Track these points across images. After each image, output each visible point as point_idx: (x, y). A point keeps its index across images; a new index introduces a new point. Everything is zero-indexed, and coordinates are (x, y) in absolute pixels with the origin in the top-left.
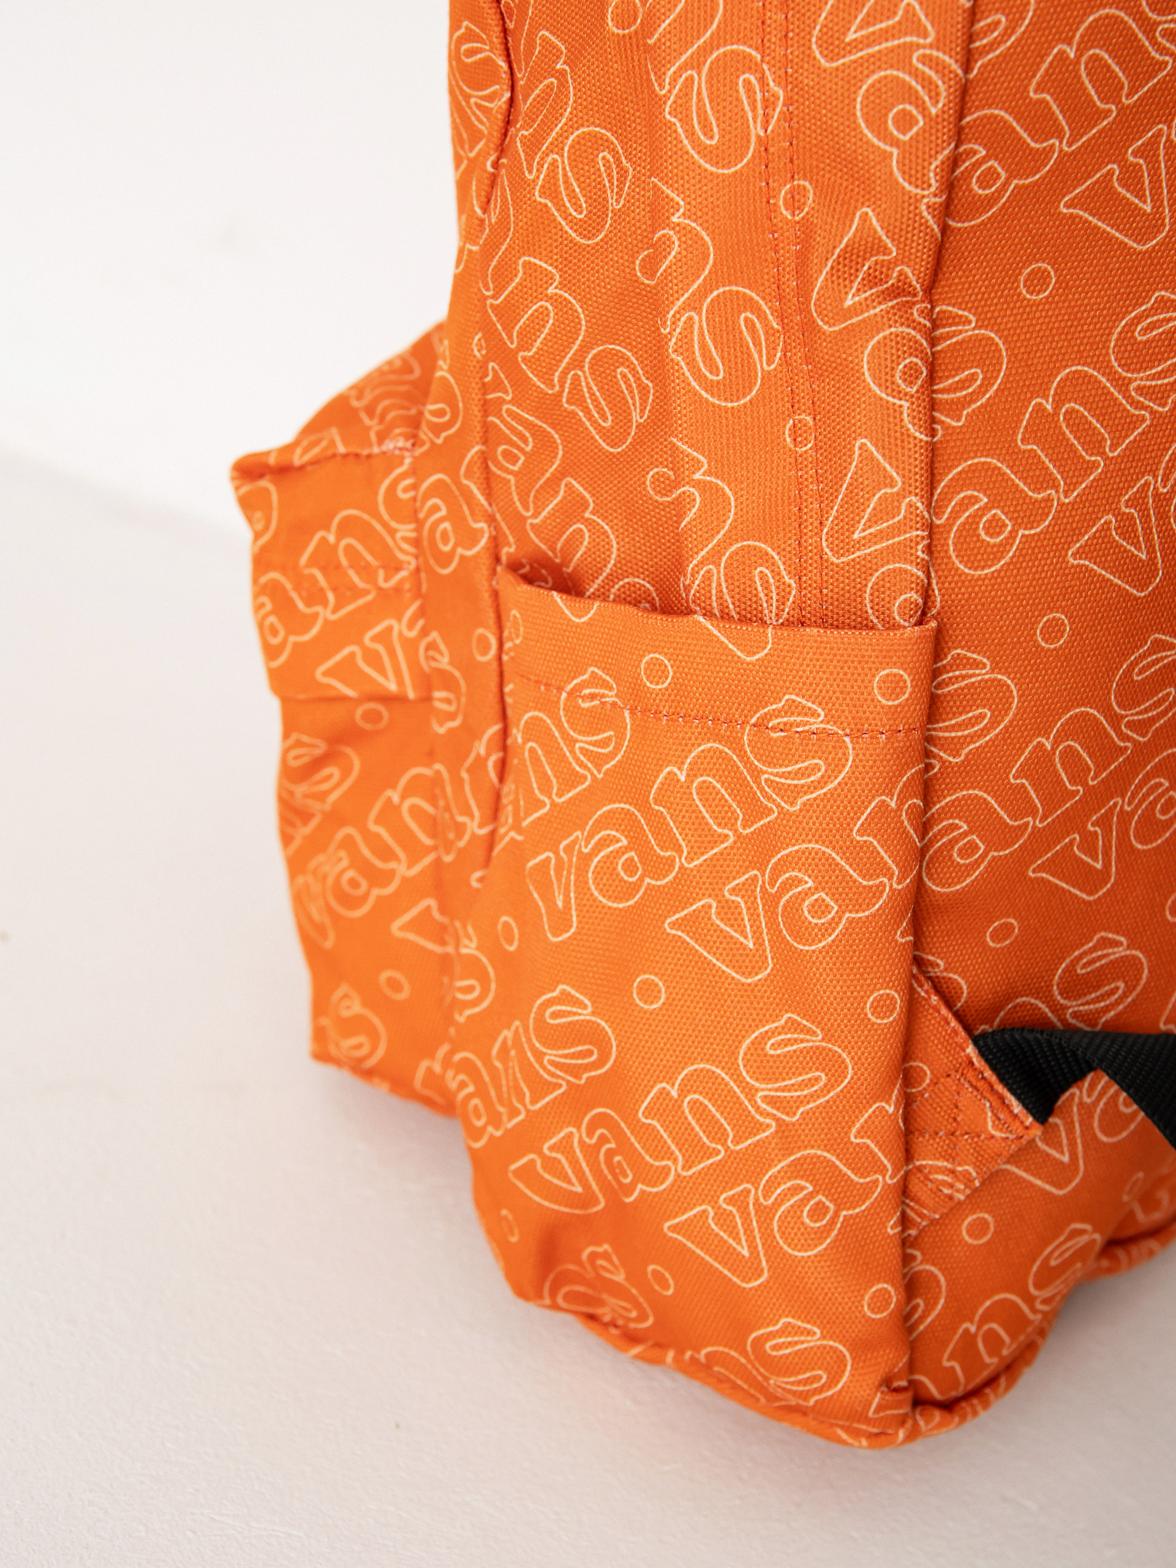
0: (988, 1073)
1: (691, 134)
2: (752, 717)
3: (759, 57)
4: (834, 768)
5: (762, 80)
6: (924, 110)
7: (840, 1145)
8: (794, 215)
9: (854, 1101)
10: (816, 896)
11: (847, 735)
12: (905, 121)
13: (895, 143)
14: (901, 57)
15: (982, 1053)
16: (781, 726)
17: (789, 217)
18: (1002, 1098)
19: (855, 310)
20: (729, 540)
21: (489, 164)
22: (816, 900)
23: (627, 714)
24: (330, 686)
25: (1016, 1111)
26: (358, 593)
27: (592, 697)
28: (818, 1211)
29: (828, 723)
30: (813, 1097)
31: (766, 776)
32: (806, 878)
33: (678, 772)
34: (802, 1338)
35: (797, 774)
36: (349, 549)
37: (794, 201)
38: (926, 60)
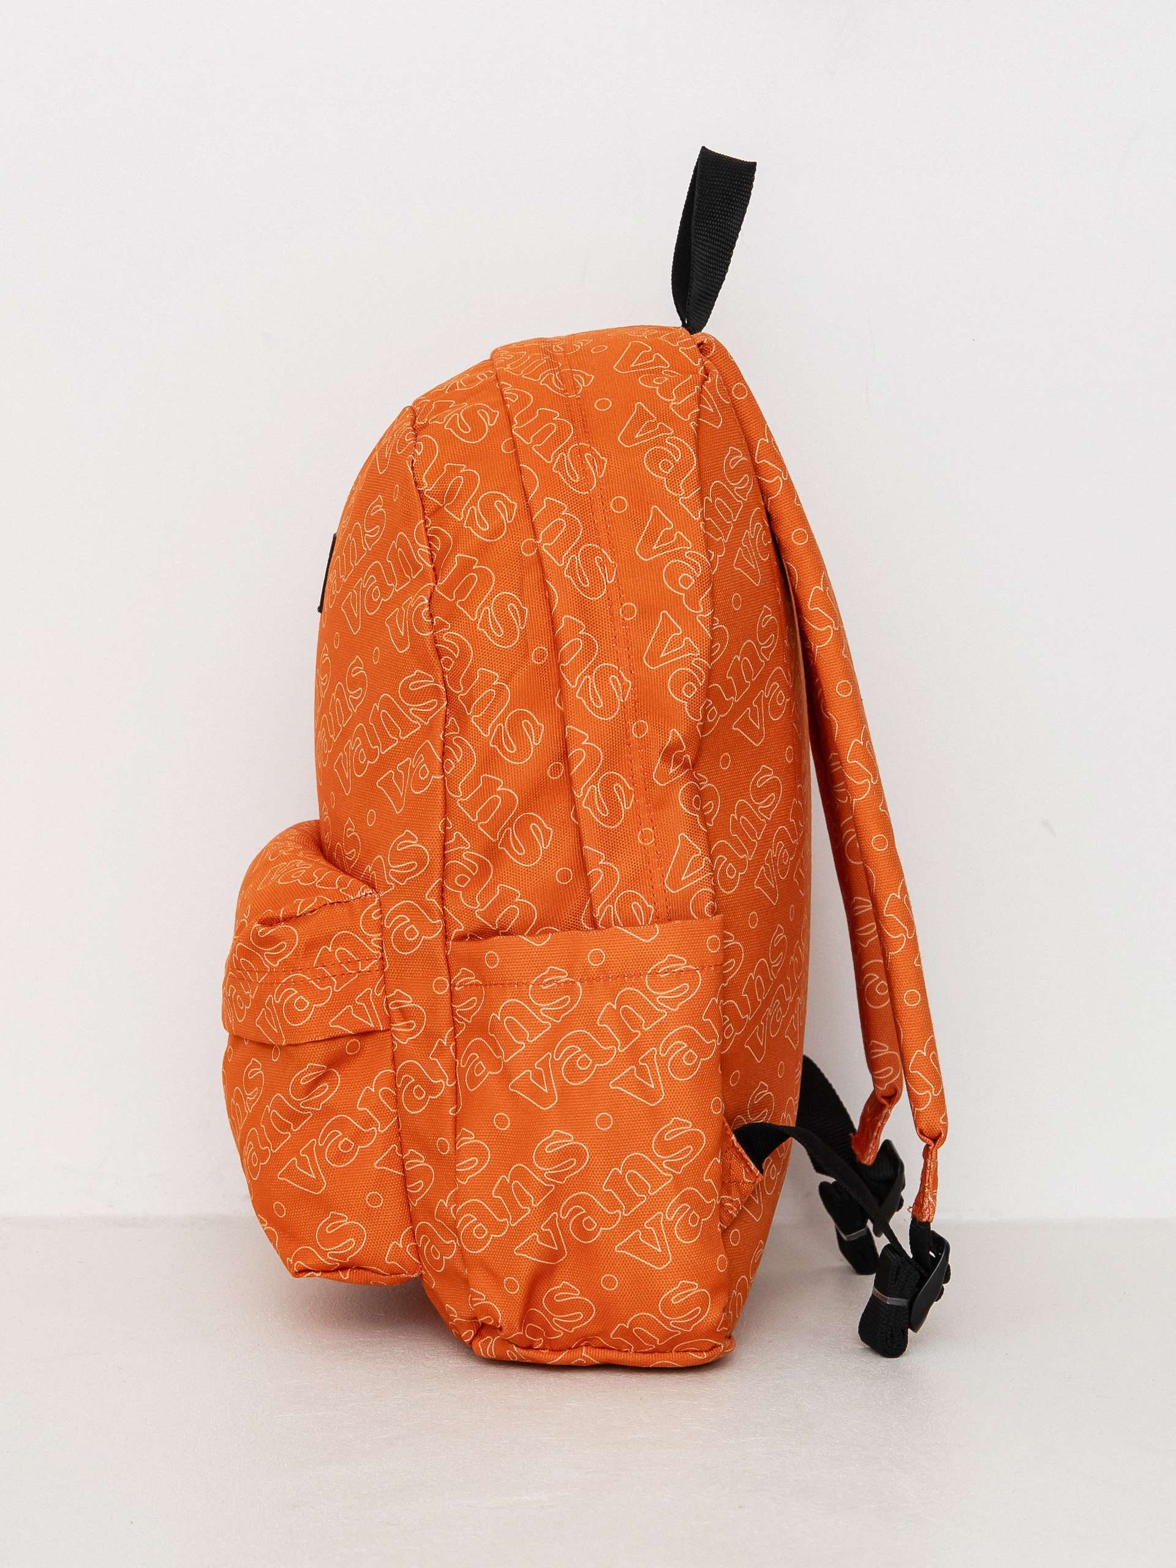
0: (741, 1150)
1: (590, 704)
2: (648, 970)
3: (617, 667)
4: (693, 986)
5: (620, 677)
6: (697, 684)
7: (699, 1184)
8: (639, 736)
9: (707, 1157)
10: (688, 1052)
11: (697, 969)
12: (690, 689)
13: (685, 699)
14: (686, 662)
15: (738, 1140)
16: (666, 971)
17: (637, 737)
18: (746, 1162)
19: (673, 775)
20: (618, 891)
21: (441, 736)
22: (689, 1054)
23: (579, 984)
24: (337, 1029)
25: (752, 1168)
26: (350, 975)
27: (550, 982)
28: (694, 1219)
29: (688, 965)
30: (688, 1159)
31: (659, 997)
32: (684, 1043)
33: (613, 1005)
34: (690, 1290)
35: (678, 992)
36: (341, 953)
37: (640, 729)
38: (697, 662)
